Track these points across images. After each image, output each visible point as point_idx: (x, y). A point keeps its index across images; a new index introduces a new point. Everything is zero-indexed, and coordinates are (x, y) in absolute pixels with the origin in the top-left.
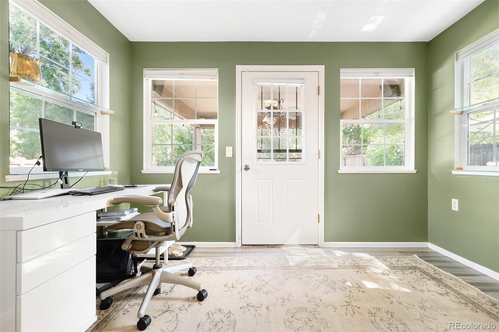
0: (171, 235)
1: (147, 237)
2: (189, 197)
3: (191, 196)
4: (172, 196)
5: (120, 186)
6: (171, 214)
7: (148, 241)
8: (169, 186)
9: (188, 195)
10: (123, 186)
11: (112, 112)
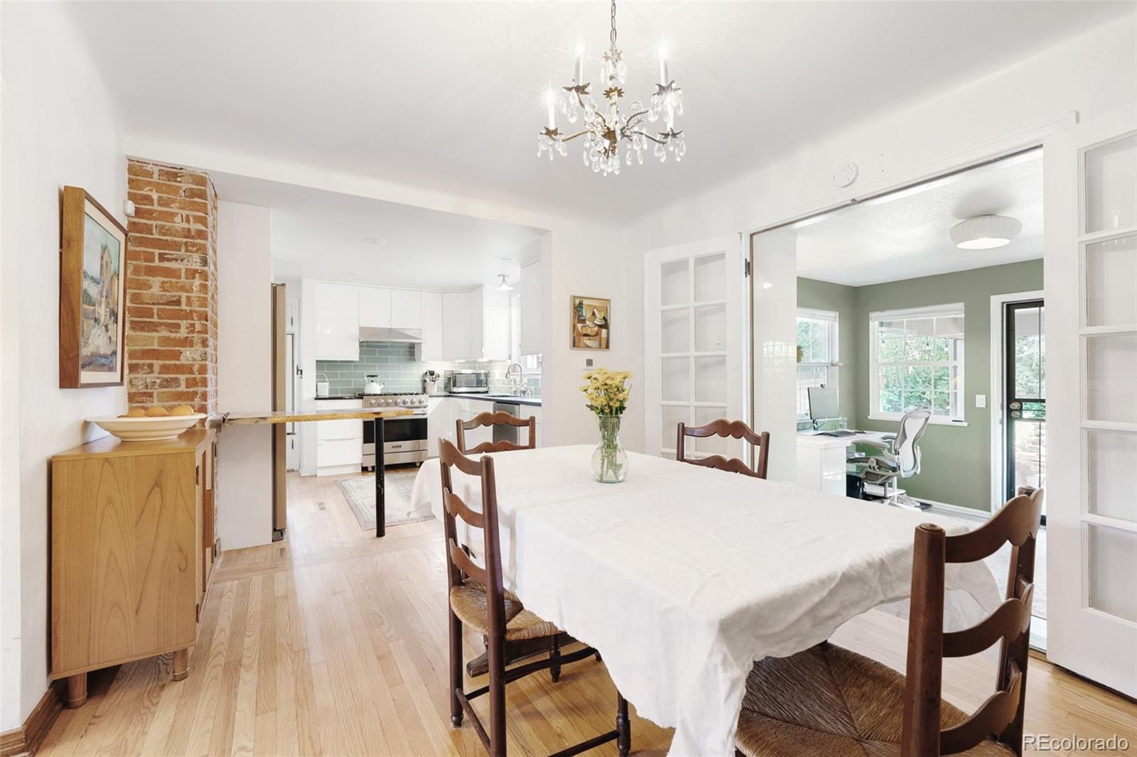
0: (897, 473)
1: (878, 471)
2: (916, 448)
3: (918, 447)
4: (898, 444)
5: (849, 431)
6: (897, 457)
7: (878, 475)
8: (895, 435)
9: (915, 446)
10: (853, 431)
11: (841, 364)
